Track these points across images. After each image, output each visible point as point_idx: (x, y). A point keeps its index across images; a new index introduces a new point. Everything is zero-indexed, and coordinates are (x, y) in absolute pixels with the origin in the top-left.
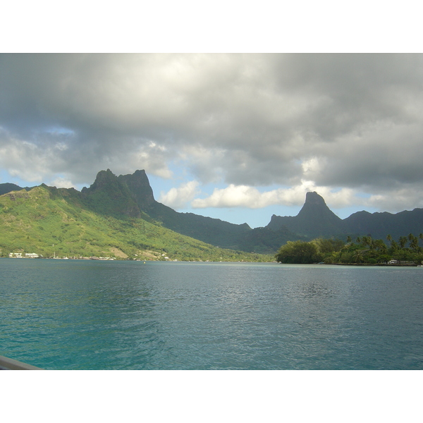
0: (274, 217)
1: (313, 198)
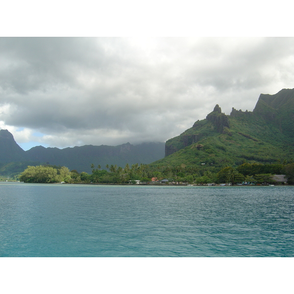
1: (5, 135)
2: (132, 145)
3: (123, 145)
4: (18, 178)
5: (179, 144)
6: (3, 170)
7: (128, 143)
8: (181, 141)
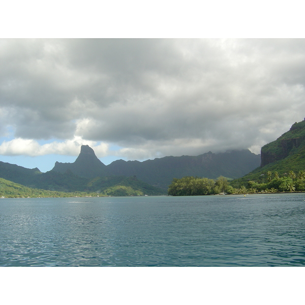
0: (57, 163)
1: (86, 150)
2: (214, 154)
3: (205, 155)
4: (108, 192)
5: (277, 149)
6: (90, 185)
7: (210, 153)
8: (279, 146)
